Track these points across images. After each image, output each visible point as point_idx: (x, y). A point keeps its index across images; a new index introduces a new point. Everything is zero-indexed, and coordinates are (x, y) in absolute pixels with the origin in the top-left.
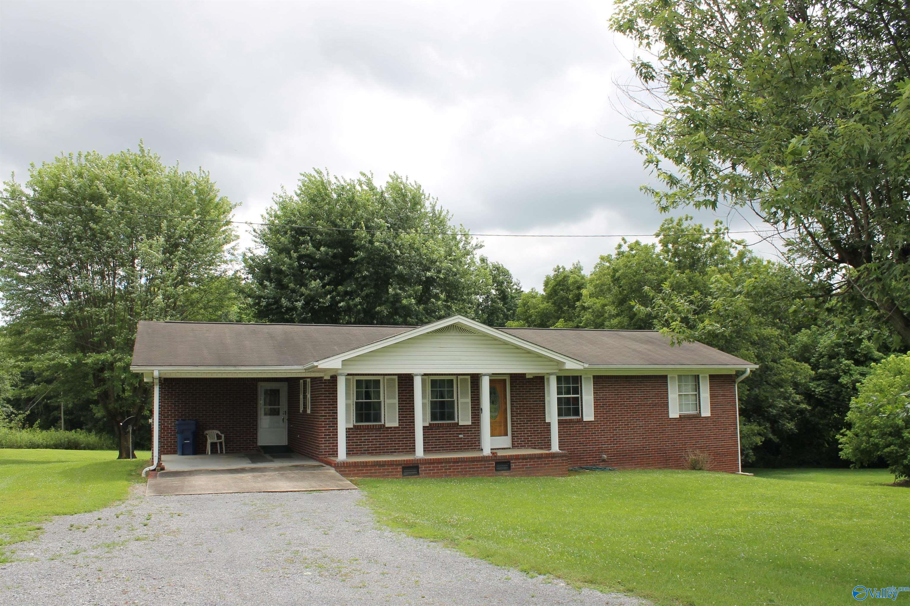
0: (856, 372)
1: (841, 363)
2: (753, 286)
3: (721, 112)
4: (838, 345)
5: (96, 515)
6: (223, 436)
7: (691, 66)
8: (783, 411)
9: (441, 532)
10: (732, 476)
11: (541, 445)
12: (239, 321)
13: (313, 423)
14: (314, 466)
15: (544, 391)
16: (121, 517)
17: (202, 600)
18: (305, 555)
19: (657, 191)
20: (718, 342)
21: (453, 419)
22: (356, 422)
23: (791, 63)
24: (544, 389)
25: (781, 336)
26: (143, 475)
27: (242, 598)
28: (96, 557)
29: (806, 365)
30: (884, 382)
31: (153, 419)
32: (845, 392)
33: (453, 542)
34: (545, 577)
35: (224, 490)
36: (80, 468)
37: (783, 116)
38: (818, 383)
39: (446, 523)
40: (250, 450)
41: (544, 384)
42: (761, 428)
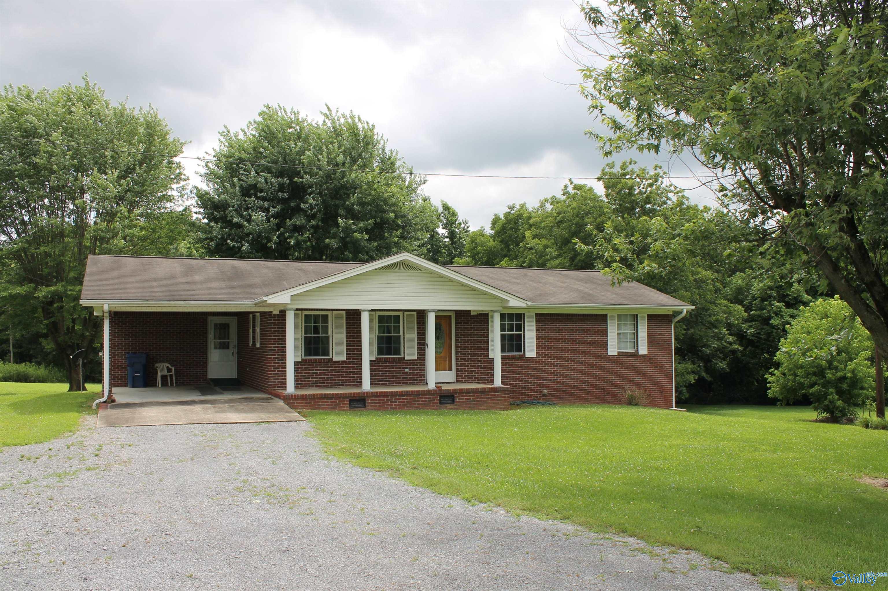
0: (786, 314)
1: (773, 305)
2: (692, 230)
3: (666, 58)
4: (770, 288)
5: (47, 445)
6: (173, 369)
7: (639, 12)
8: (716, 351)
9: (386, 462)
10: (667, 411)
11: (484, 380)
12: (190, 256)
13: (262, 357)
14: (263, 399)
15: (488, 328)
16: (72, 448)
17: (153, 527)
18: (254, 484)
19: (602, 136)
20: (657, 284)
21: (399, 354)
22: (305, 356)
23: (737, 12)
24: (488, 325)
25: (717, 279)
26: (94, 407)
27: (193, 525)
28: (47, 486)
29: (740, 307)
30: (812, 325)
31: (103, 352)
32: (776, 332)
33: (398, 472)
34: (486, 505)
35: (175, 421)
36: (31, 400)
37: (726, 64)
38: (750, 324)
39: (391, 454)
40: (201, 382)
41: (488, 321)
42: (695, 366)
